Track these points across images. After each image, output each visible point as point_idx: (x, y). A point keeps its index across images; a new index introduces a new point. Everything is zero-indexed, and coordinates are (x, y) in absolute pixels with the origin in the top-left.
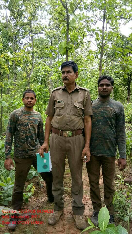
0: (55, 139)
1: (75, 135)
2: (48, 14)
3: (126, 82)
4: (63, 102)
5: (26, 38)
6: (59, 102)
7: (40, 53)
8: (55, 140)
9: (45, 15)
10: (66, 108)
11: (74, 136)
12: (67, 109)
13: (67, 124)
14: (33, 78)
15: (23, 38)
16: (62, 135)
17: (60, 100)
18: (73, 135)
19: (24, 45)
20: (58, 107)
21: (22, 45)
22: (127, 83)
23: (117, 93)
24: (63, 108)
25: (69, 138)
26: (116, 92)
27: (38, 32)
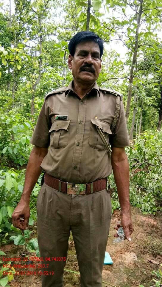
0: (50, 199)
1: (92, 191)
2: (63, 11)
3: (158, 103)
4: (66, 118)
5: (34, 40)
6: (59, 119)
7: (51, 60)
8: (48, 201)
9: (60, 12)
10: (73, 131)
11: (90, 193)
12: (75, 133)
13: (75, 168)
14: (39, 90)
15: (30, 40)
16: (64, 191)
17: (62, 114)
18: (88, 192)
19: (31, 48)
20: (56, 130)
21: (29, 48)
22: (160, 104)
23: (146, 116)
24: (66, 131)
25: (80, 199)
26: (144, 114)
27: (50, 33)
